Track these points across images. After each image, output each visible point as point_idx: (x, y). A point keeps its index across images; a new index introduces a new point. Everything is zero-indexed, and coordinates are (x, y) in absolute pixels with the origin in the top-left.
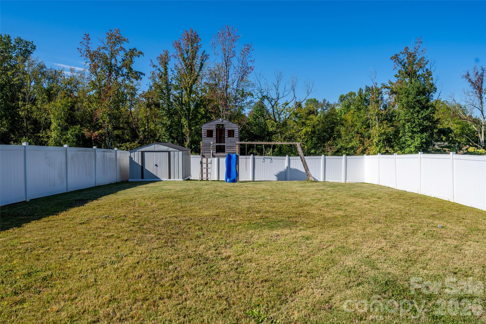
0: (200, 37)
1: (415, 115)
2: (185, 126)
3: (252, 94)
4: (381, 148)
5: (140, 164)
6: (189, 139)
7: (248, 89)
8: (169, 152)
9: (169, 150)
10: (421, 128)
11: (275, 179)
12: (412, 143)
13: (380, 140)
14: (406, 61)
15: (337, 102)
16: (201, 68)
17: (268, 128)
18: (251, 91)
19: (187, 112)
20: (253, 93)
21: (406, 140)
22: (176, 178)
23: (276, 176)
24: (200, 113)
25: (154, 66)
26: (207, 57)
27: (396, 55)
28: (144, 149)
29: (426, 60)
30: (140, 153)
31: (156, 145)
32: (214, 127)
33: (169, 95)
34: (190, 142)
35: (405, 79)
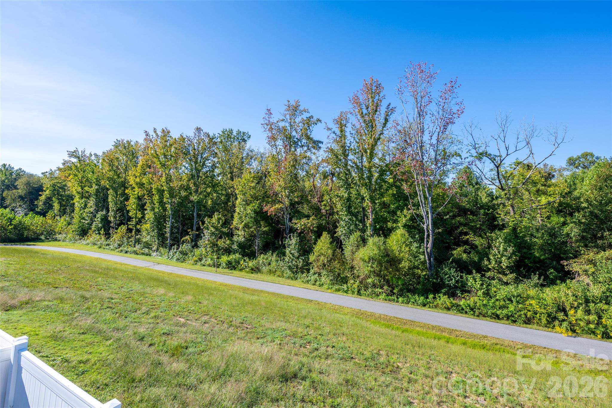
0: (382, 85)
2: (366, 198)
3: (459, 154)
6: (372, 216)
7: (452, 149)
16: (385, 124)
17: (481, 198)
18: (457, 151)
19: (367, 181)
20: (460, 152)
24: (385, 182)
25: (329, 129)
26: (393, 110)
33: (346, 161)
34: (374, 219)
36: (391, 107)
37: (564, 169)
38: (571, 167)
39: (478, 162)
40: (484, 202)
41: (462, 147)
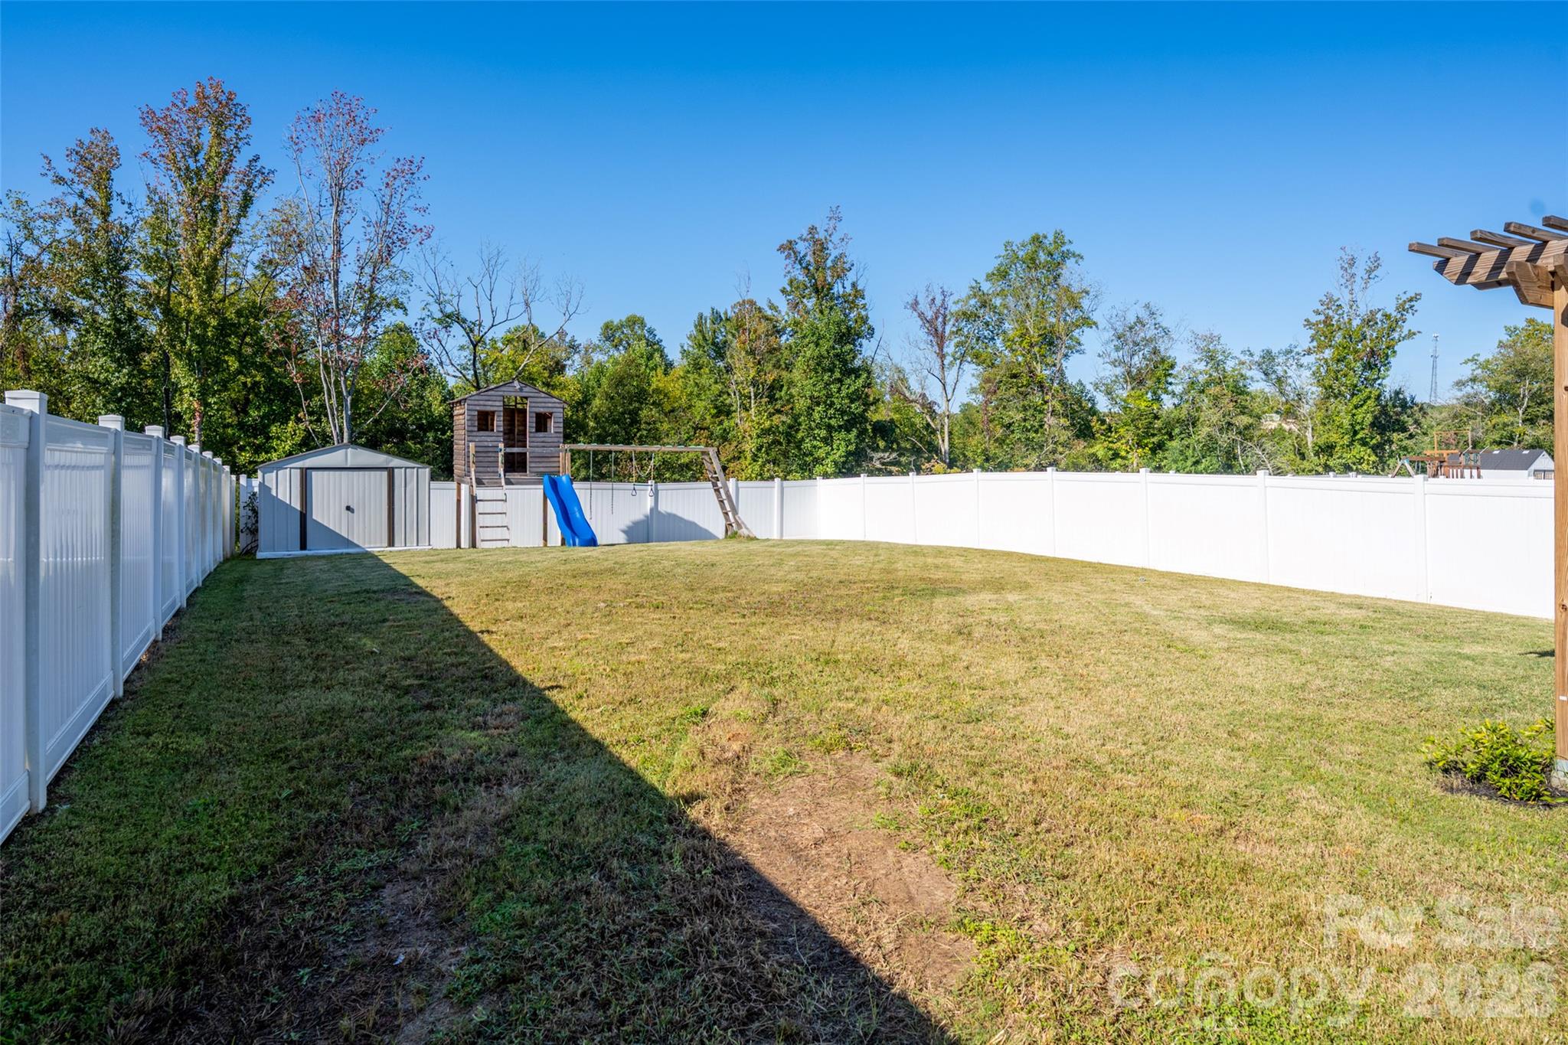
1: (834, 388)
2: (186, 390)
3: (402, 304)
4: (764, 465)
5: (298, 507)
8: (391, 471)
9: (391, 465)
10: (846, 418)
11: (622, 538)
12: (828, 454)
13: (762, 446)
14: (810, 258)
15: (596, 341)
16: (244, 209)
19: (195, 347)
21: (815, 447)
22: (412, 543)
23: (624, 531)
26: (266, 176)
27: (790, 242)
28: (308, 462)
29: (849, 259)
30: (296, 474)
31: (349, 450)
32: (498, 404)
35: (805, 300)
36: (259, 164)
37: (595, 348)
38: (608, 343)
39: (442, 334)
40: (436, 413)
41: (410, 289)
